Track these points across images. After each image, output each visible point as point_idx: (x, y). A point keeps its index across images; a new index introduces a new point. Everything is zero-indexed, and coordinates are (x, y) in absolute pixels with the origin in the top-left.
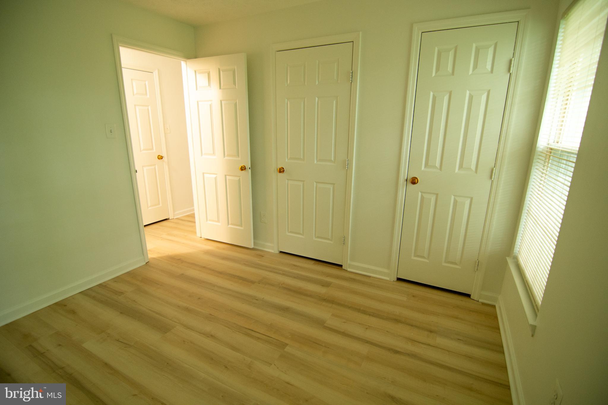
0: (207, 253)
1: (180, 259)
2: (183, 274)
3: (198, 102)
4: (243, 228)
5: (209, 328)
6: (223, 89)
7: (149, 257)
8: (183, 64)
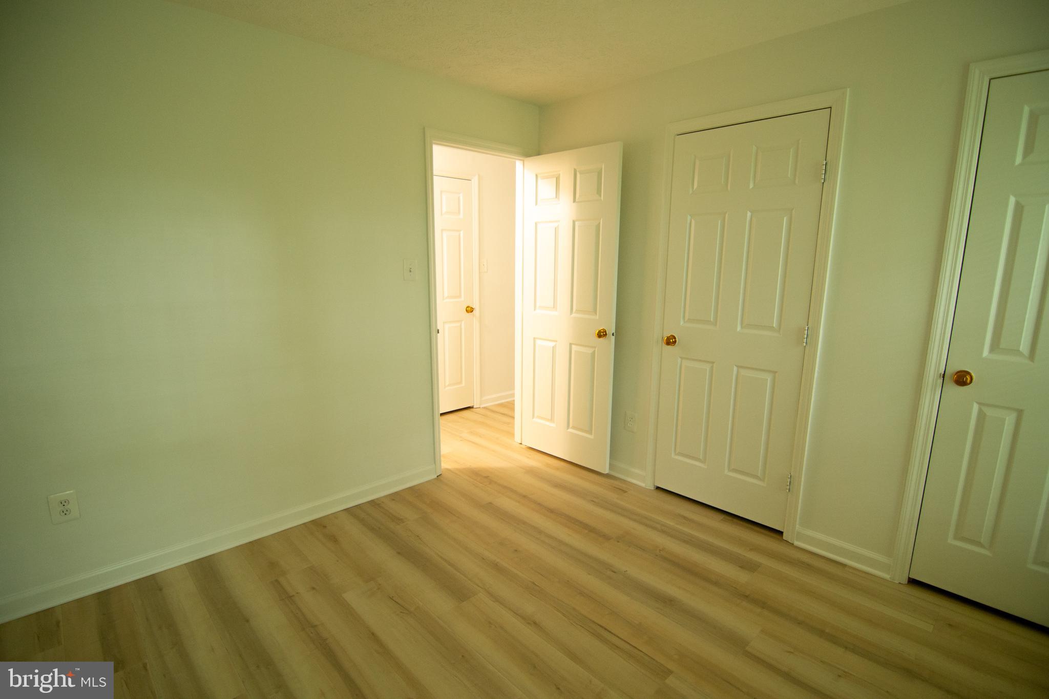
0: (531, 471)
1: (488, 476)
2: (491, 503)
3: (536, 224)
4: (593, 436)
5: (530, 607)
6: (578, 202)
7: (442, 468)
8: (519, 164)
